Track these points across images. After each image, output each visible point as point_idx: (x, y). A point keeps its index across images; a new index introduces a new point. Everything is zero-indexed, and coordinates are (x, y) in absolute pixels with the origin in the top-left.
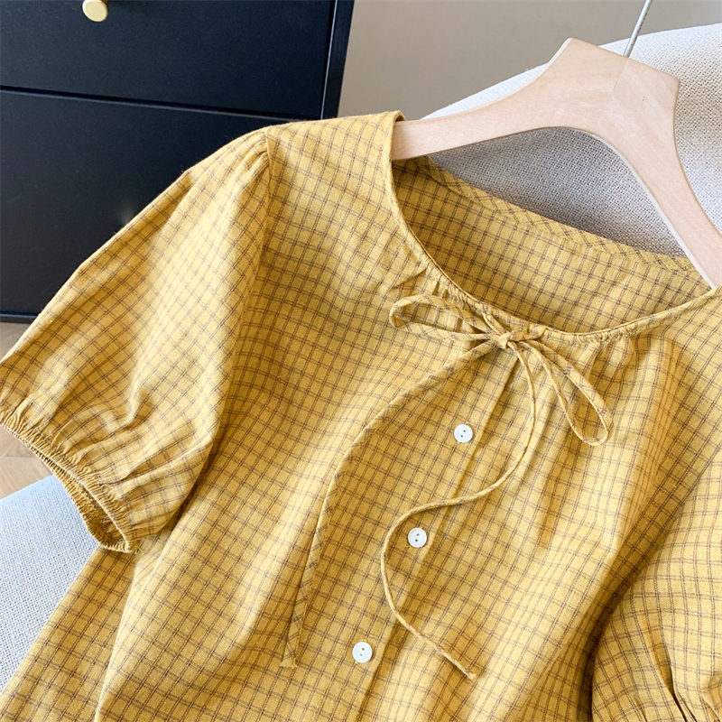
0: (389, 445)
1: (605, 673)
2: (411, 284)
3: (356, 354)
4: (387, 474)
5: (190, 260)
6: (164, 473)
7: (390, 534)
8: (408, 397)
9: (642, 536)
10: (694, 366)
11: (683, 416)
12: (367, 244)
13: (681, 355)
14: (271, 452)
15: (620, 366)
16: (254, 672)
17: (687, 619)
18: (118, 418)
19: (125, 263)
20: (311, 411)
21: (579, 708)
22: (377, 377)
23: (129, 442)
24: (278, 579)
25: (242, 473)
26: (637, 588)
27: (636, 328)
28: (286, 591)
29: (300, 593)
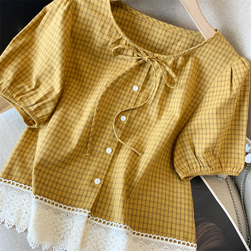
0: (114, 92)
1: (177, 152)
2: (118, 42)
3: (102, 66)
4: (114, 101)
5: (48, 36)
6: (46, 102)
7: (115, 117)
8: (119, 77)
9: (187, 115)
10: (202, 65)
11: (198, 80)
12: (104, 29)
13: (198, 61)
14: (78, 97)
15: (180, 65)
16: (78, 158)
17: (199, 135)
18: (30, 87)
19: (27, 38)
20: (89, 84)
21: (170, 163)
22: (109, 72)
23: (34, 94)
24: (83, 131)
25: (70, 103)
26: (186, 129)
27: (185, 53)
28: (86, 134)
29: (90, 135)
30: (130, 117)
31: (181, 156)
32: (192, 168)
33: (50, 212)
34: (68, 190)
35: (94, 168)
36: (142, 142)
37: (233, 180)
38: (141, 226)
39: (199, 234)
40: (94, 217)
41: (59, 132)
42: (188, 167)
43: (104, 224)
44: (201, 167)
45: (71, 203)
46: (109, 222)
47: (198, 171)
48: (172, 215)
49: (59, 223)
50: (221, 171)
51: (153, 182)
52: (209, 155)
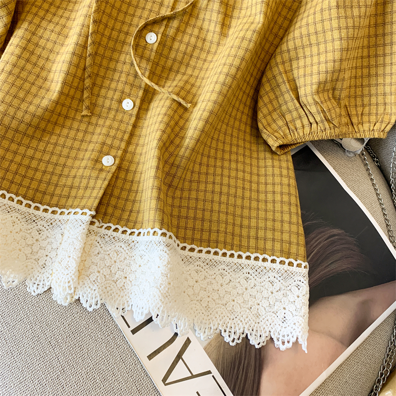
30: (164, 34)
31: (271, 108)
32: (293, 128)
33: (14, 219)
34: (50, 180)
35: (101, 139)
36: (193, 85)
37: (374, 160)
38: (197, 236)
39: (312, 248)
40: (103, 224)
41: (23, 69)
42: (286, 127)
43: (124, 235)
44: (311, 124)
45: (58, 202)
46: (133, 230)
47: (305, 133)
48: (258, 214)
49: (35, 239)
50: (350, 130)
51: (218, 161)
52: (326, 98)
